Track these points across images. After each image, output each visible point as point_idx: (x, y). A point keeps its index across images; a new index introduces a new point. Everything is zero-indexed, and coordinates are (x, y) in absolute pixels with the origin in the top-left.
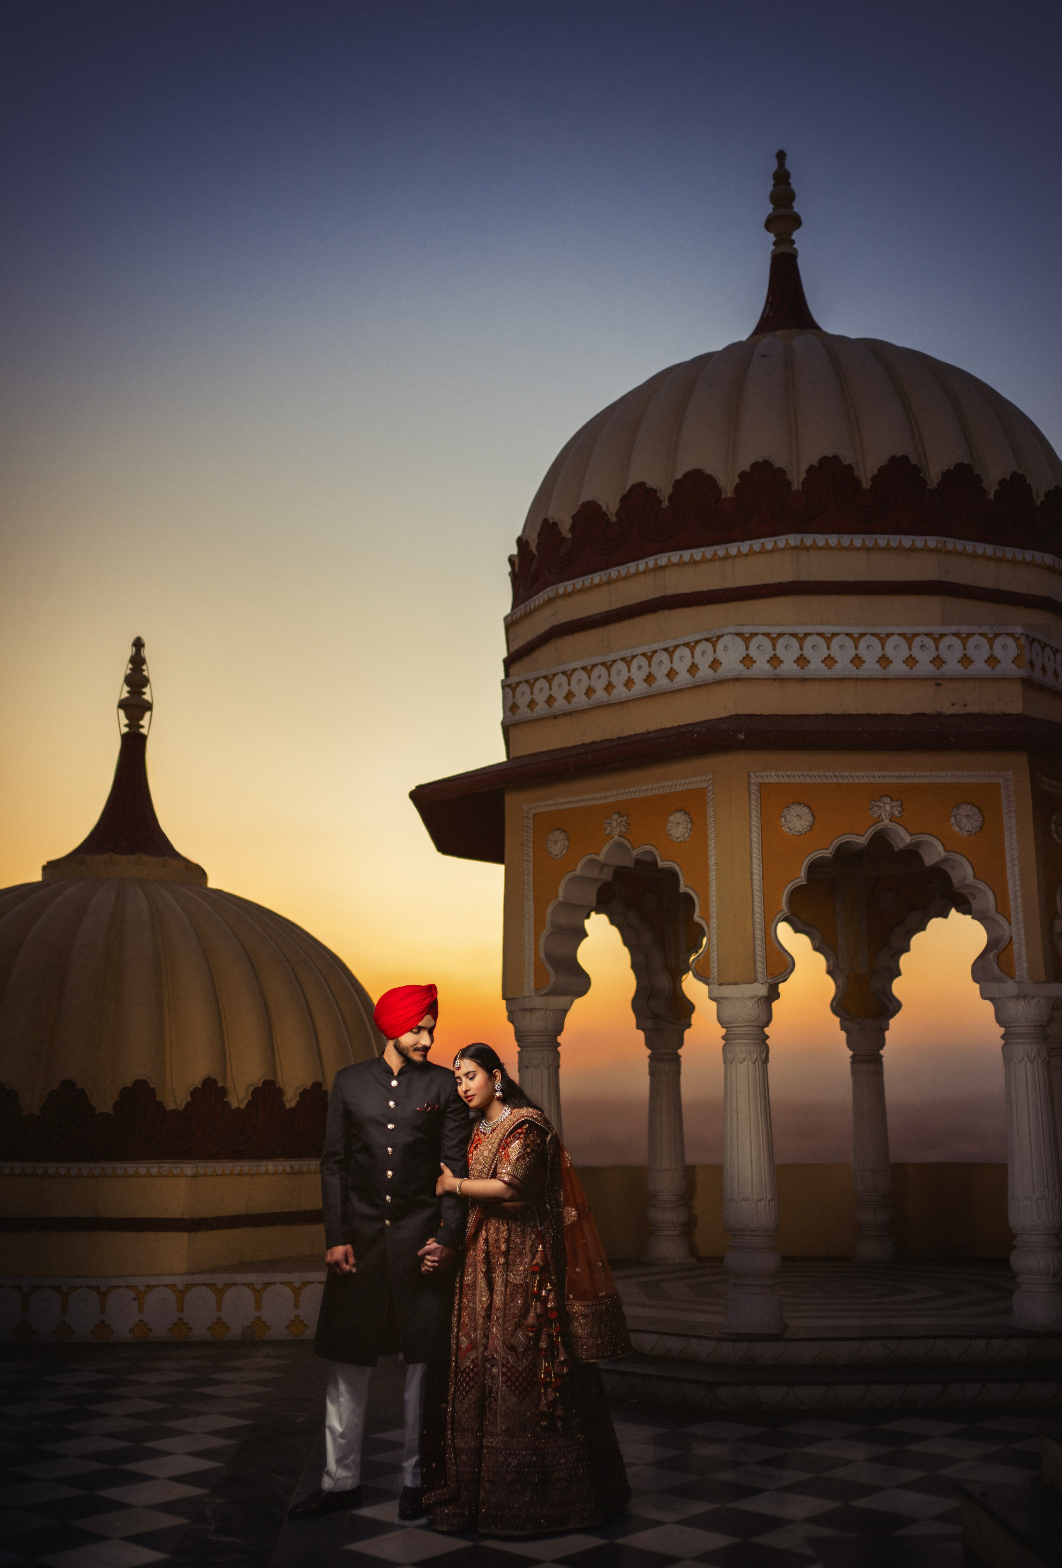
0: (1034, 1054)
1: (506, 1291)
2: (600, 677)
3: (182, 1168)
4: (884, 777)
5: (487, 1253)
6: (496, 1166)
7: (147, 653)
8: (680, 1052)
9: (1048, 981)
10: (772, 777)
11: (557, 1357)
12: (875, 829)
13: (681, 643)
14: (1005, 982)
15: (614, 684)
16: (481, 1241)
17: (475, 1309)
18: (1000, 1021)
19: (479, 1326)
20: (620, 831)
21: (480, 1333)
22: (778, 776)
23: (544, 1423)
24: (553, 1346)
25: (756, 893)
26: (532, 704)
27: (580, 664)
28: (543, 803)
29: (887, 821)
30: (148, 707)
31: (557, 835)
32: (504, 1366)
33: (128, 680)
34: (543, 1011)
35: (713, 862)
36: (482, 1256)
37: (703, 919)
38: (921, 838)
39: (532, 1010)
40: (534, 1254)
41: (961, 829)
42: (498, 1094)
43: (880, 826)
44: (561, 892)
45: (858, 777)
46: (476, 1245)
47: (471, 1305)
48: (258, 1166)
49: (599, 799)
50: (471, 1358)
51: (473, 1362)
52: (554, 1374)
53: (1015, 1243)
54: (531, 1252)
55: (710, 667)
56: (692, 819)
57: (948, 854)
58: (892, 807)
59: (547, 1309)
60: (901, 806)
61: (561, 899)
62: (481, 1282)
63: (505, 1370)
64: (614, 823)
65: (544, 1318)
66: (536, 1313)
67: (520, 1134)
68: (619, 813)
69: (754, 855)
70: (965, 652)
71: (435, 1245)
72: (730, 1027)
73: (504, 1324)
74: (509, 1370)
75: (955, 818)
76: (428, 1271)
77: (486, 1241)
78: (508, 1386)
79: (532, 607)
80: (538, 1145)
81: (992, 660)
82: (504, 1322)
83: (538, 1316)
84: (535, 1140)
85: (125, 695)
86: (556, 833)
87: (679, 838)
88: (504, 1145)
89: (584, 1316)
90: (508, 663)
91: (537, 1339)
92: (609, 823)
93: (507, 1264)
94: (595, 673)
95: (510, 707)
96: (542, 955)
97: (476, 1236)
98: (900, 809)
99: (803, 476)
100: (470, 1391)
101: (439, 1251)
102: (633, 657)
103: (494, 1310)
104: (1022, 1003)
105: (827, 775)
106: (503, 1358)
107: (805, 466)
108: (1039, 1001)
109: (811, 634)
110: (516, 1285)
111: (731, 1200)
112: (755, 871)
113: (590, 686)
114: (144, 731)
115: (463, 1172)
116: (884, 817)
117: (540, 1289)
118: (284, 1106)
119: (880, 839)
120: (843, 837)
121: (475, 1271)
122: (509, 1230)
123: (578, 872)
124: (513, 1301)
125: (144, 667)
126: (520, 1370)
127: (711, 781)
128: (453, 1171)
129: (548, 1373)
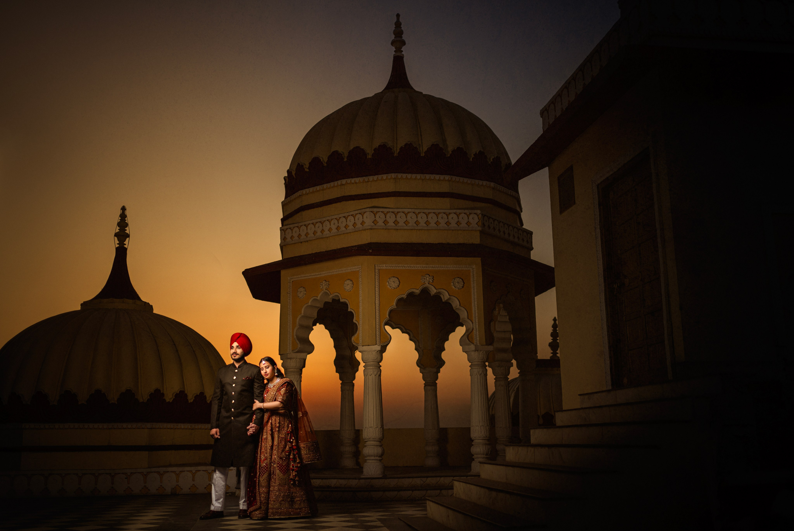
0: (481, 372)
1: (279, 440)
2: (319, 227)
3: (146, 425)
4: (427, 267)
5: (272, 428)
6: (276, 397)
7: (127, 213)
8: (354, 382)
9: (486, 345)
10: (384, 267)
11: (296, 461)
12: (423, 287)
13: (350, 214)
14: (471, 345)
15: (325, 230)
16: (270, 424)
17: (267, 447)
18: (469, 360)
19: (268, 452)
20: (326, 288)
21: (268, 454)
22: (386, 266)
23: (292, 482)
24: (295, 458)
25: (377, 311)
26: (292, 237)
27: (311, 222)
28: (296, 277)
29: (427, 284)
30: (128, 236)
31: (302, 289)
32: (278, 464)
33: (119, 224)
34: (295, 359)
35: (361, 299)
36: (270, 428)
37: (357, 321)
38: (440, 290)
39: (290, 358)
40: (288, 427)
41: (455, 287)
42: (276, 374)
43: (425, 286)
44: (303, 312)
45: (417, 267)
46: (267, 425)
47: (265, 445)
48: (177, 425)
49: (318, 275)
50: (265, 463)
51: (266, 464)
52: (295, 466)
53: (473, 443)
54: (287, 427)
55: (361, 224)
56: (353, 283)
57: (450, 296)
58: (429, 279)
59: (293, 445)
60: (433, 279)
61: (303, 314)
62: (269, 438)
63: (278, 465)
64: (324, 284)
65: (291, 449)
66: (289, 446)
67: (284, 386)
68: (325, 280)
69: (376, 296)
70: (458, 220)
71: (253, 425)
72: (366, 362)
73: (278, 451)
74: (280, 465)
75: (453, 283)
76: (251, 434)
77: (271, 423)
78: (279, 470)
79: (293, 198)
80: (291, 390)
81: (468, 223)
82: (278, 450)
83: (290, 448)
84: (289, 388)
85: (118, 231)
86: (301, 289)
87: (348, 290)
88: (279, 390)
89: (304, 447)
90: (283, 220)
91: (289, 455)
92: (322, 284)
93: (279, 431)
94: (317, 225)
95: (283, 239)
96: (295, 337)
97: (268, 422)
98: (432, 279)
99: (398, 150)
100: (265, 473)
101: (255, 427)
102: (332, 219)
103: (274, 446)
104: (477, 353)
105: (405, 266)
106: (278, 461)
107: (399, 147)
108: (483, 352)
109: (400, 212)
110: (282, 437)
111: (366, 428)
112: (377, 303)
113: (315, 230)
114: (126, 246)
115: (263, 401)
116: (426, 283)
117: (290, 439)
118: (188, 402)
119: (425, 291)
120: (410, 290)
121: (267, 434)
122: (280, 419)
123: (309, 304)
124: (281, 443)
125: (126, 219)
126: (284, 465)
127: (361, 268)
128: (259, 401)
129: (293, 466)
